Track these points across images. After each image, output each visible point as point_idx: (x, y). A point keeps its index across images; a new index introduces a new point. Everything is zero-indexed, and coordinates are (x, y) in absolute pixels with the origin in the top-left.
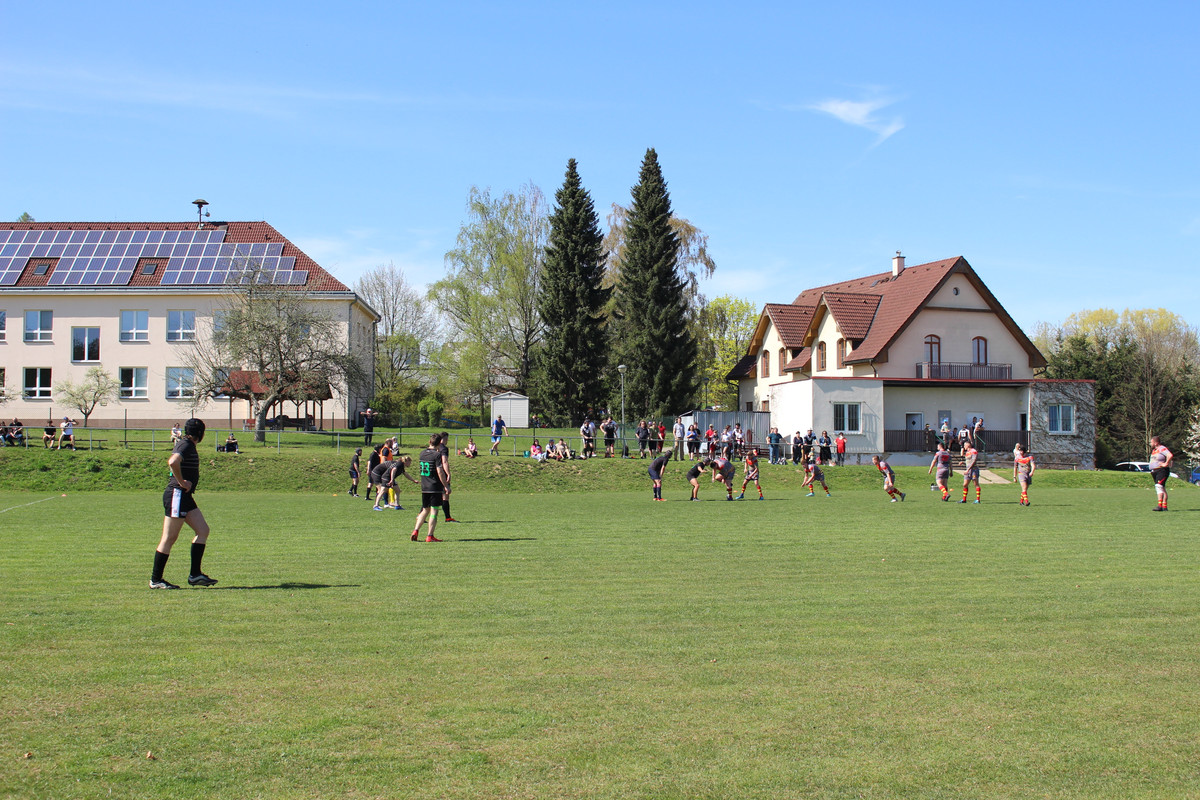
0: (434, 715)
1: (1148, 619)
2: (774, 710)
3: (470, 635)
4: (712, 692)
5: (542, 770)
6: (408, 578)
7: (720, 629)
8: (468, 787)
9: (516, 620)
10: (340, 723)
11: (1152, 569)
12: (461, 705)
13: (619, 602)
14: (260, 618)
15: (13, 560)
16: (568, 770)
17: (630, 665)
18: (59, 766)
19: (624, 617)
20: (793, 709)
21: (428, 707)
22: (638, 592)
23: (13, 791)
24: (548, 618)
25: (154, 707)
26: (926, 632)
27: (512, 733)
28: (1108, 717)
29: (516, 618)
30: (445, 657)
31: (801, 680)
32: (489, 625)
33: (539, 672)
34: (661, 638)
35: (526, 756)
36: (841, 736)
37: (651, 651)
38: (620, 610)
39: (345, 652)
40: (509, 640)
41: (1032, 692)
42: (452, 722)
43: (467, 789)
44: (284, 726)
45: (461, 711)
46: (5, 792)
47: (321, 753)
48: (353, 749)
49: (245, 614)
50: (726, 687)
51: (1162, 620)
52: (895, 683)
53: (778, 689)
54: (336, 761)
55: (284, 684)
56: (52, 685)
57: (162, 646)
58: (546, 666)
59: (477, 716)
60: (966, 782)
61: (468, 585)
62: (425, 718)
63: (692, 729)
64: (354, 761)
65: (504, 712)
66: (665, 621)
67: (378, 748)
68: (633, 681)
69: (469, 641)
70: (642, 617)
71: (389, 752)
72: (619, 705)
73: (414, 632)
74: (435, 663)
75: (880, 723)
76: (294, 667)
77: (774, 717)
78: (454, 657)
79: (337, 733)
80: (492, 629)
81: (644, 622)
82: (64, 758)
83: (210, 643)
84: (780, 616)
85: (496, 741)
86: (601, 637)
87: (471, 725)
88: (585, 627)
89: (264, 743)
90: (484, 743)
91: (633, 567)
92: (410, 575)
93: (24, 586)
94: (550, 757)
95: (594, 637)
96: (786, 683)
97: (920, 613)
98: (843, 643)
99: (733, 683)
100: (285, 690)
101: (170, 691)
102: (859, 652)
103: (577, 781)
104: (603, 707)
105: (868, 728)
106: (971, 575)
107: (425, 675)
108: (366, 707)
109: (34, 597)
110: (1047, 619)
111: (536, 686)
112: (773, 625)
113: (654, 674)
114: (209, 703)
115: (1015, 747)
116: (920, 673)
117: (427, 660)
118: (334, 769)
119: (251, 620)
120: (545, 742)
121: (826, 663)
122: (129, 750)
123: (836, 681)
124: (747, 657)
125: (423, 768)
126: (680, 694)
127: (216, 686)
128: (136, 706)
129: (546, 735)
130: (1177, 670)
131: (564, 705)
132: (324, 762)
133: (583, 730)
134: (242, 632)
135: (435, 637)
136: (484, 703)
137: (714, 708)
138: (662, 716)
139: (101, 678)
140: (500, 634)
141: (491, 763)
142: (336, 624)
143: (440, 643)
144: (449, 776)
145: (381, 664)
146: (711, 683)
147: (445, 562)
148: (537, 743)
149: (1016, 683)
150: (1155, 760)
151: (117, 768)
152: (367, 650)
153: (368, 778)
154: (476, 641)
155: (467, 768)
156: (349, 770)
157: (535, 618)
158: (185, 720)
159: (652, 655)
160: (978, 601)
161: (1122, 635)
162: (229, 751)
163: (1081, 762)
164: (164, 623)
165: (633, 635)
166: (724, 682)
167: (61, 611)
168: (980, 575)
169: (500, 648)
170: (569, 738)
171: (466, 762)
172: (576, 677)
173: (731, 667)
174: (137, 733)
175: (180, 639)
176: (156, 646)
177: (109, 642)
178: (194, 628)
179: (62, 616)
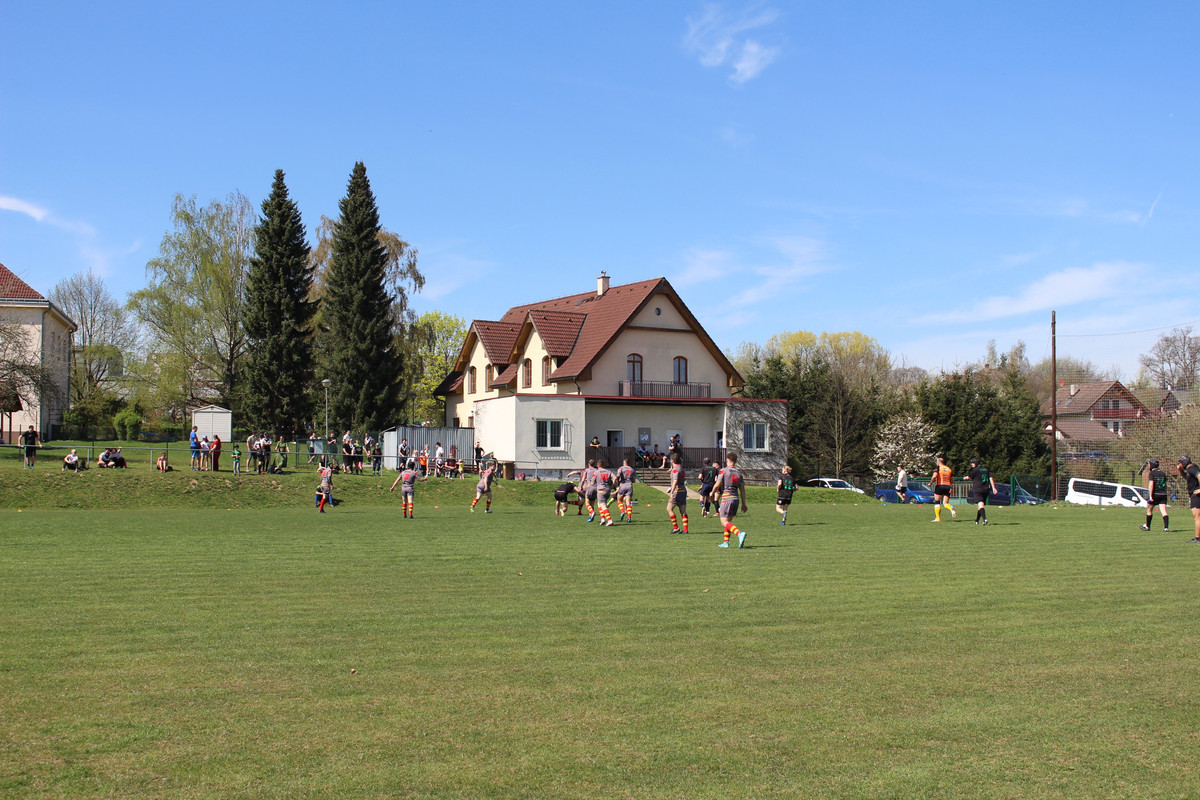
0: (46, 731)
1: (780, 628)
2: (393, 719)
3: (112, 651)
4: (337, 702)
5: (143, 782)
9: (164, 636)
11: (804, 580)
12: (79, 721)
16: (170, 781)
17: (265, 678)
19: (276, 631)
20: (413, 718)
21: (43, 724)
22: (301, 607)
24: (198, 634)
26: (564, 643)
27: (123, 746)
28: (708, 718)
30: (78, 673)
31: (428, 690)
32: (135, 640)
33: (170, 686)
34: (305, 652)
35: (130, 769)
36: (449, 742)
37: (291, 664)
38: (274, 624)
40: (152, 655)
41: (645, 697)
42: (65, 738)
45: (77, 727)
50: (353, 698)
51: (793, 627)
52: (518, 691)
53: (402, 700)
59: (92, 731)
60: (554, 783)
61: (128, 602)
62: (37, 734)
65: (121, 726)
66: (316, 635)
68: (262, 694)
69: (110, 657)
70: (294, 631)
72: (241, 718)
73: (54, 650)
74: (66, 680)
75: (492, 728)
77: (391, 725)
78: (87, 673)
80: (136, 645)
81: (294, 636)
84: (432, 628)
85: (104, 755)
86: (245, 651)
87: (83, 740)
88: (233, 642)
90: (92, 757)
91: (304, 583)
94: (155, 769)
95: (238, 651)
96: (413, 693)
97: (569, 624)
98: (481, 653)
99: (362, 694)
102: (494, 662)
104: (224, 720)
105: (477, 734)
106: (632, 587)
107: (51, 692)
110: (687, 627)
112: (420, 637)
113: (286, 686)
115: (611, 749)
116: (546, 681)
117: (58, 677)
120: (153, 755)
121: (459, 673)
123: (462, 690)
124: (384, 668)
125: (21, 784)
126: (305, 706)
129: (158, 748)
130: (788, 673)
131: (185, 718)
133: (196, 742)
135: (73, 654)
136: (102, 717)
138: (280, 726)
140: (142, 650)
141: (92, 776)
143: (76, 660)
145: (8, 681)
146: (340, 694)
147: (111, 578)
148: (146, 756)
149: (634, 689)
150: (737, 756)
154: (115, 657)
155: (66, 782)
157: (188, 633)
159: (289, 668)
160: (628, 612)
161: (750, 642)
163: (668, 761)
165: (278, 649)
166: (352, 693)
168: (641, 587)
169: (138, 663)
170: (180, 751)
171: (66, 777)
172: (206, 692)
173: (365, 678)
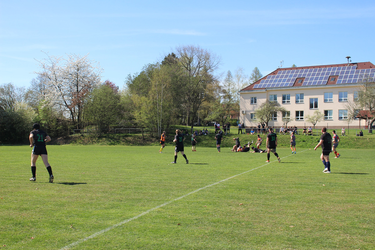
15: (306, 168)
18: (347, 224)
23: (337, 229)
25: (368, 211)
56: (335, 203)
57: (363, 194)
82: (348, 222)
93: (313, 175)
101: (371, 207)
109: (318, 178)
122: (366, 222)
128: (362, 210)
139: (349, 202)
151: (364, 226)
164: (360, 187)
167: (327, 182)
174: (366, 218)
175: (367, 192)
176: (361, 194)
177: (346, 192)
178: (370, 189)
179: (328, 184)
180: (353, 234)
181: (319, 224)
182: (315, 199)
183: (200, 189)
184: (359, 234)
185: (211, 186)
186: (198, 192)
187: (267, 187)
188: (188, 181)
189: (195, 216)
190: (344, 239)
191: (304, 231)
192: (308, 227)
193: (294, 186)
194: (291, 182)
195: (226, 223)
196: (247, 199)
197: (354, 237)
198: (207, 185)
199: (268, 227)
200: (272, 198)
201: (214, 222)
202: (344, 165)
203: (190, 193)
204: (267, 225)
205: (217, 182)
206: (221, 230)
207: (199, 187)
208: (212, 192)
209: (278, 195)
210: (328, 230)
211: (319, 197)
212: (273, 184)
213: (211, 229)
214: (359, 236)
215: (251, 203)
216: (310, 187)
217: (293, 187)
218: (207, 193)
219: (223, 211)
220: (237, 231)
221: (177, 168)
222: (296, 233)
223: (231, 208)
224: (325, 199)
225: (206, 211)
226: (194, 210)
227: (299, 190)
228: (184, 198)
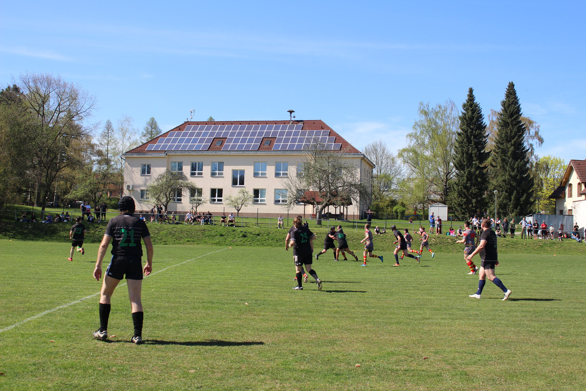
0: (436, 353)
3: (443, 319)
4: (567, 350)
5: (493, 380)
6: (404, 291)
7: (565, 322)
8: (460, 385)
10: (394, 354)
12: (448, 349)
13: (511, 307)
14: (342, 306)
15: (222, 276)
16: (506, 381)
17: (524, 336)
18: (277, 365)
19: (515, 314)
21: (432, 349)
23: (261, 373)
24: (478, 313)
25: (309, 343)
27: (475, 363)
29: (462, 312)
30: (434, 327)
32: (450, 314)
33: (480, 337)
34: (536, 324)
35: (484, 373)
37: (532, 330)
38: (513, 310)
39: (387, 323)
40: (461, 321)
42: (446, 357)
43: (460, 386)
44: (369, 354)
45: (448, 352)
46: (259, 373)
47: (390, 366)
48: (403, 366)
49: (335, 305)
50: (574, 349)
54: (397, 370)
55: (363, 336)
56: (262, 331)
57: (303, 317)
58: (483, 334)
59: (457, 355)
61: (434, 296)
62: (433, 354)
63: (561, 366)
64: (405, 371)
65: (469, 353)
66: (536, 317)
67: (414, 366)
68: (527, 343)
69: (443, 321)
70: (524, 314)
71: (419, 368)
72: (524, 354)
73: (416, 316)
74: (430, 330)
76: (366, 329)
78: (438, 328)
79: (394, 359)
80: (452, 316)
81: (525, 316)
82: (279, 361)
83: (324, 316)
85: (469, 366)
86: (506, 322)
87: (454, 359)
88: (497, 317)
89: (363, 361)
90: (463, 366)
92: (405, 290)
93: (232, 288)
94: (496, 375)
95: (503, 322)
99: (578, 347)
100: (364, 339)
101: (314, 337)
103: (511, 385)
104: (516, 354)
107: (427, 335)
108: (404, 348)
109: (239, 293)
111: (482, 343)
113: (536, 340)
114: (333, 342)
117: (426, 329)
118: (397, 373)
119: (338, 307)
120: (492, 368)
122: (305, 360)
125: (438, 376)
126: (552, 350)
127: (333, 335)
128: (301, 342)
129: (491, 365)
131: (496, 352)
132: (392, 371)
133: (508, 364)
134: (336, 312)
135: (426, 319)
136: (458, 349)
137: (570, 358)
138: (546, 360)
139: (282, 330)
140: (457, 319)
141: (468, 375)
142: (378, 311)
143: (430, 321)
144: (451, 380)
146: (566, 346)
147: (419, 284)
148: (488, 368)
151: (302, 367)
152: (396, 323)
153: (414, 378)
154: (446, 321)
155: (458, 377)
156: (404, 374)
157: (471, 312)
158: (325, 349)
159: (534, 332)
162: (349, 363)
164: (300, 307)
165: (522, 323)
166: (573, 346)
167: (252, 300)
169: (459, 325)
170: (503, 367)
171: (457, 374)
172: (499, 340)
173: (575, 339)
174: (306, 353)
175: (310, 314)
176: (300, 317)
177: (279, 314)
178: (314, 310)
179: (254, 301)
180: (286, 380)
181: (235, 366)
182: (232, 326)
183: (46, 312)
184: (295, 379)
185: (65, 306)
186: (43, 318)
187: (159, 308)
188: (27, 299)
189: (32, 358)
190: (271, 389)
191: (210, 378)
192: (217, 370)
193: (201, 305)
194: (197, 299)
195: (85, 369)
196: (123, 328)
197: (287, 385)
198: (59, 304)
199: (155, 373)
200: (164, 326)
201: (65, 369)
202: (280, 273)
203: (29, 319)
204: (154, 370)
205: (76, 300)
206: (76, 382)
207: (45, 309)
208: (66, 317)
209: (175, 320)
210: (249, 374)
211: (238, 322)
212: (168, 302)
213: (58, 380)
214: (294, 383)
215: (129, 334)
216: (226, 306)
217: (199, 308)
218: (59, 318)
219: (82, 349)
220: (102, 383)
221: (11, 276)
222: (198, 382)
223: (96, 344)
224: (246, 326)
225: (53, 350)
226: (32, 347)
227: (209, 312)
228: (16, 328)
